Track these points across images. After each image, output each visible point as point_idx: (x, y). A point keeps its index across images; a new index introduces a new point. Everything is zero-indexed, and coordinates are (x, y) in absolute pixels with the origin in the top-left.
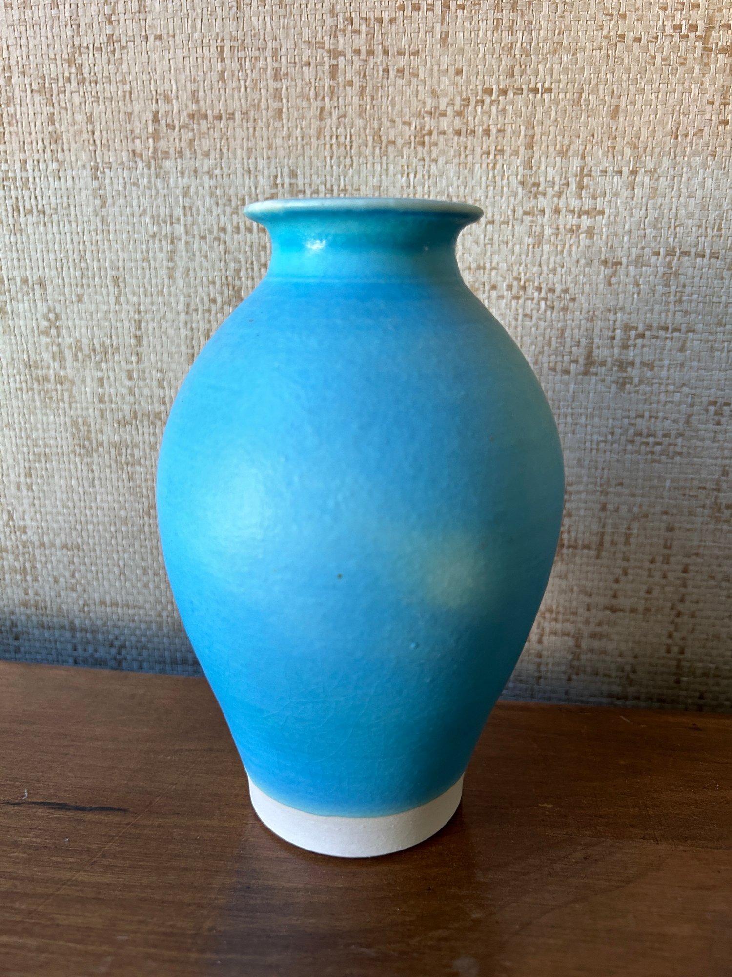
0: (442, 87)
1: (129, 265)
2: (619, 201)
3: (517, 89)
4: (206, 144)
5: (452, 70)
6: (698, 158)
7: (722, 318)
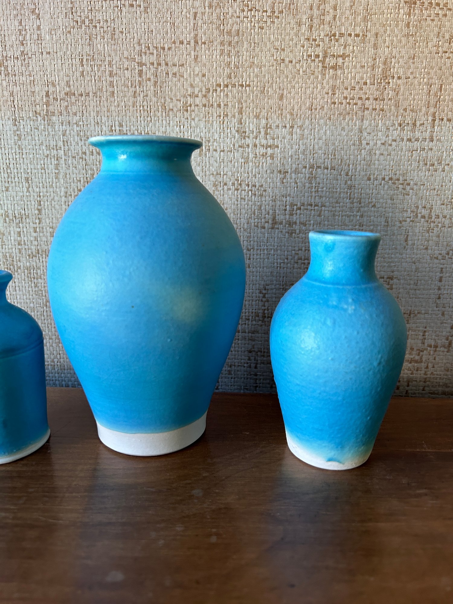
0: (196, 82)
1: (33, 171)
2: (285, 141)
3: (233, 85)
4: (74, 109)
5: (200, 74)
6: (322, 120)
7: (338, 199)
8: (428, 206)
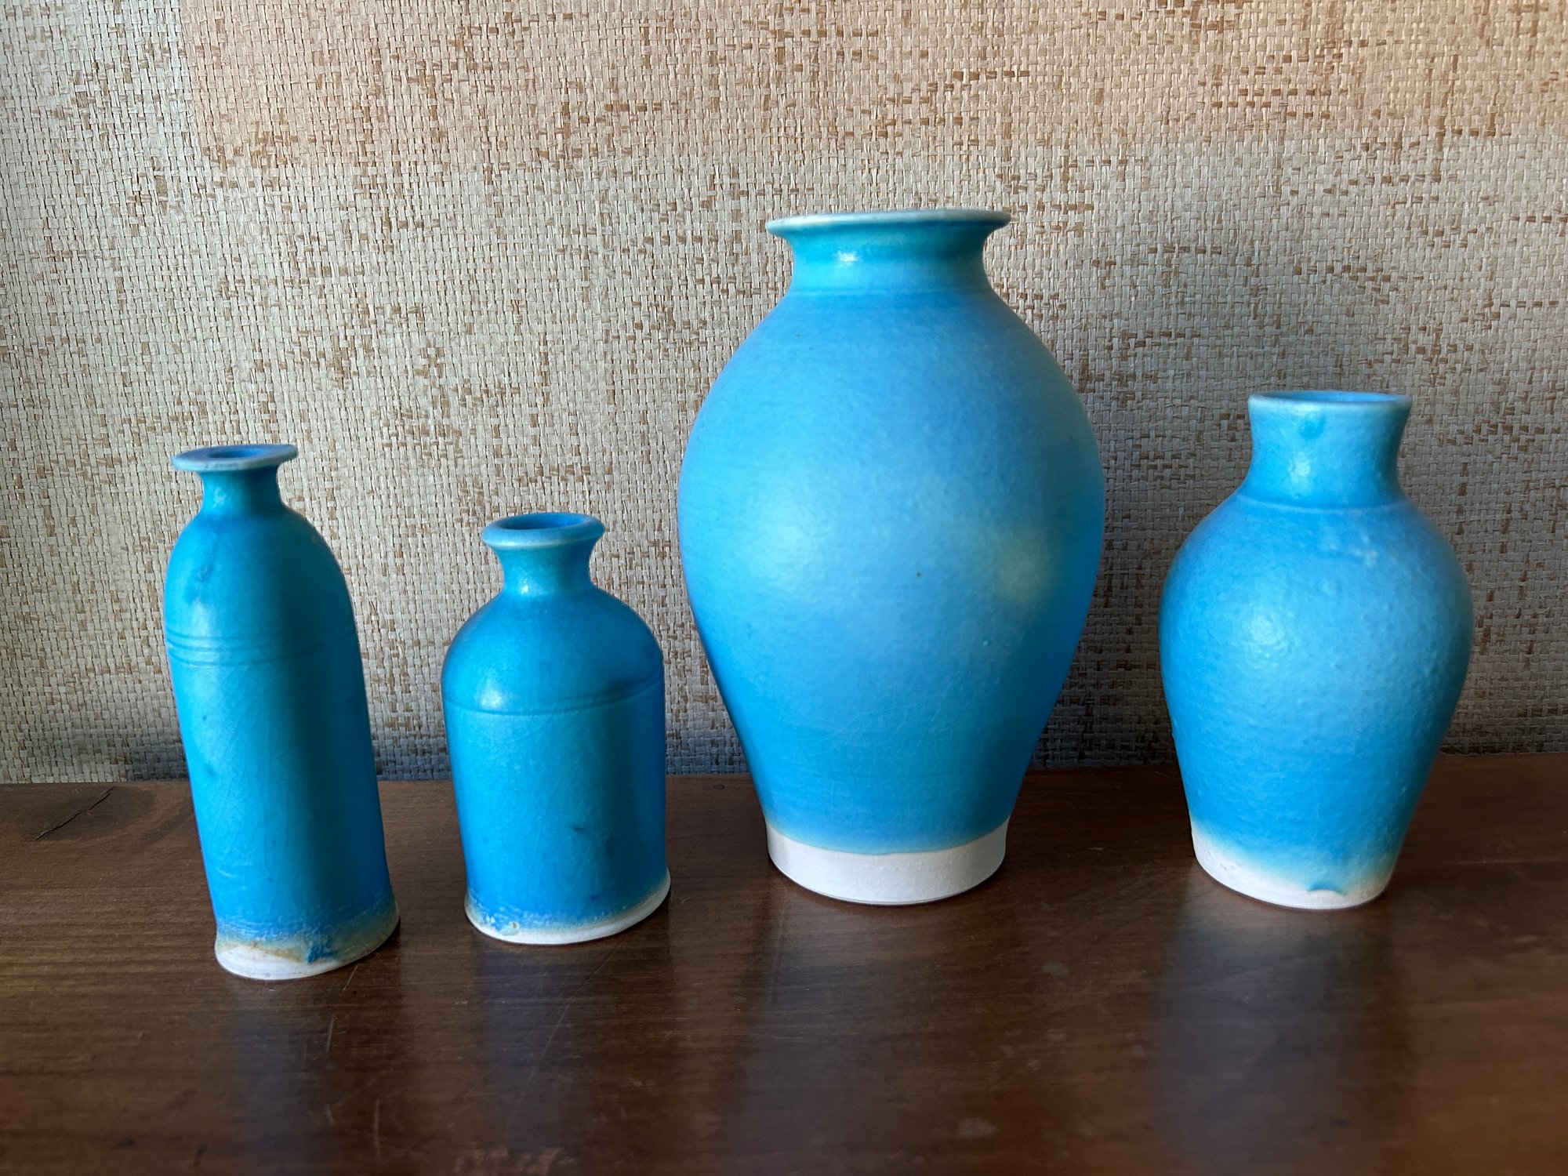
0: (905, 71)
1: (532, 285)
2: (1109, 193)
3: (990, 73)
4: (628, 140)
5: (916, 52)
6: (1192, 145)
7: (1229, 319)
8: (1432, 325)
